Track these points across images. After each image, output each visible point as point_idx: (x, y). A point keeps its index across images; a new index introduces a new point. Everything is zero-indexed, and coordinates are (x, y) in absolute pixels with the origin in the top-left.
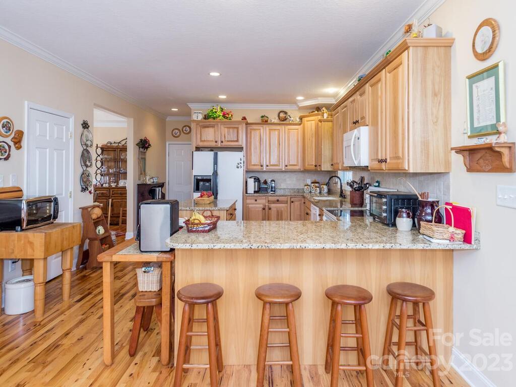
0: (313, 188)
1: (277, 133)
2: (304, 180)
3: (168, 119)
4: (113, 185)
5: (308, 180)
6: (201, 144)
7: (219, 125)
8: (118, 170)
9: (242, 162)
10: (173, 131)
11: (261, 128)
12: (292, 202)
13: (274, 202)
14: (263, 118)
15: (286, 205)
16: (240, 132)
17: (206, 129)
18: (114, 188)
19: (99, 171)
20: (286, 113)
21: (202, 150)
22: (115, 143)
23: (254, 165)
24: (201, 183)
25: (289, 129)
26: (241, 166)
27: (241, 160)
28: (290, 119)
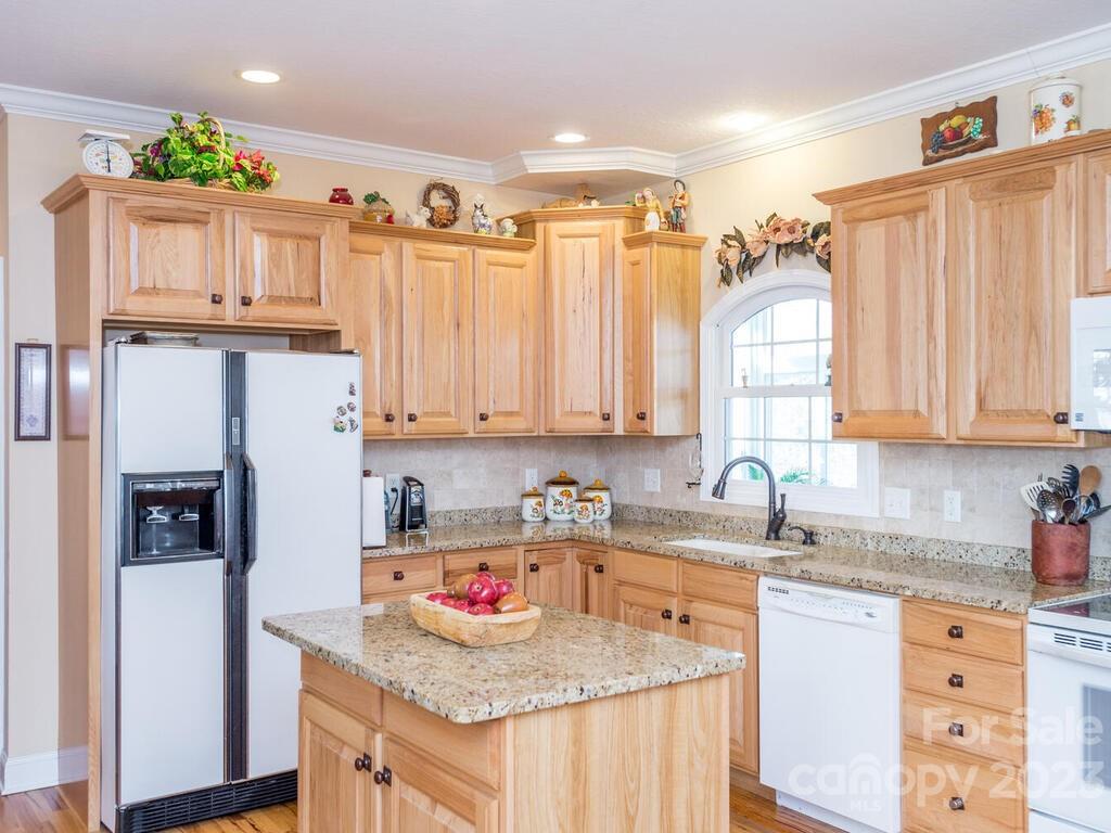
0: (558, 503)
1: (446, 273)
2: (516, 473)
5: (529, 472)
6: (138, 308)
7: (228, 218)
9: (357, 400)
11: (383, 249)
12: (532, 570)
14: (374, 205)
16: (327, 258)
20: (451, 194)
24: (159, 515)
25: (490, 264)
26: (352, 421)
27: (352, 393)
28: (483, 221)
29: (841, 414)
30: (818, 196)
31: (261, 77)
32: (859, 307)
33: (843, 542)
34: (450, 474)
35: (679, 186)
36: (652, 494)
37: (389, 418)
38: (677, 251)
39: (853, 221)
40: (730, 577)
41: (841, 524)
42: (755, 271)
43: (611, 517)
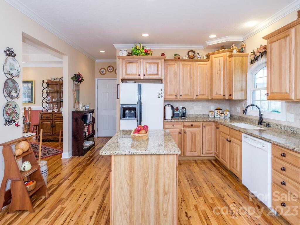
0: (217, 114)
1: (189, 67)
2: (209, 108)
3: (97, 61)
4: (56, 111)
5: (211, 107)
6: (126, 77)
7: (142, 61)
8: (60, 100)
9: (163, 92)
10: (100, 70)
11: (176, 64)
12: (204, 127)
13: (189, 127)
14: (176, 56)
15: (199, 129)
16: (160, 66)
17: (131, 64)
18: (56, 113)
19: (45, 100)
20: (194, 52)
21: (127, 82)
22: (57, 79)
23: (170, 95)
24: (127, 111)
25: (198, 65)
26: (161, 96)
27: (162, 91)
28: (199, 57)
29: (268, 94)
30: (263, 38)
31: (145, 35)
32: (272, 65)
33: (276, 127)
34: (193, 107)
35: (243, 43)
36: (238, 113)
37: (176, 96)
38: (241, 58)
39: (271, 43)
40: (237, 133)
41: (276, 122)
42: (258, 60)
43: (230, 117)
